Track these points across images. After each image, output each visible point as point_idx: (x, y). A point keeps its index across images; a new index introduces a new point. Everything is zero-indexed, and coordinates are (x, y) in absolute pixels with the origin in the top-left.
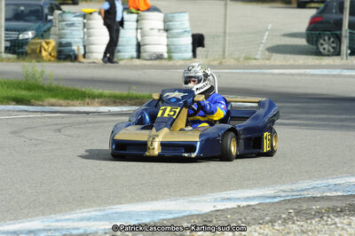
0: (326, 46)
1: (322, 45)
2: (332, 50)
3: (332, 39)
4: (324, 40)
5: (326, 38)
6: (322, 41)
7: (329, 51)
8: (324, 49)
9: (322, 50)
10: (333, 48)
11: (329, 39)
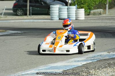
0: (19, 13)
1: (18, 12)
2: (21, 14)
3: (21, 10)
4: (19, 11)
5: (19, 10)
6: (18, 11)
7: (20, 14)
8: (19, 14)
9: (18, 14)
10: (22, 13)
11: (20, 10)
